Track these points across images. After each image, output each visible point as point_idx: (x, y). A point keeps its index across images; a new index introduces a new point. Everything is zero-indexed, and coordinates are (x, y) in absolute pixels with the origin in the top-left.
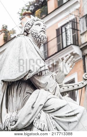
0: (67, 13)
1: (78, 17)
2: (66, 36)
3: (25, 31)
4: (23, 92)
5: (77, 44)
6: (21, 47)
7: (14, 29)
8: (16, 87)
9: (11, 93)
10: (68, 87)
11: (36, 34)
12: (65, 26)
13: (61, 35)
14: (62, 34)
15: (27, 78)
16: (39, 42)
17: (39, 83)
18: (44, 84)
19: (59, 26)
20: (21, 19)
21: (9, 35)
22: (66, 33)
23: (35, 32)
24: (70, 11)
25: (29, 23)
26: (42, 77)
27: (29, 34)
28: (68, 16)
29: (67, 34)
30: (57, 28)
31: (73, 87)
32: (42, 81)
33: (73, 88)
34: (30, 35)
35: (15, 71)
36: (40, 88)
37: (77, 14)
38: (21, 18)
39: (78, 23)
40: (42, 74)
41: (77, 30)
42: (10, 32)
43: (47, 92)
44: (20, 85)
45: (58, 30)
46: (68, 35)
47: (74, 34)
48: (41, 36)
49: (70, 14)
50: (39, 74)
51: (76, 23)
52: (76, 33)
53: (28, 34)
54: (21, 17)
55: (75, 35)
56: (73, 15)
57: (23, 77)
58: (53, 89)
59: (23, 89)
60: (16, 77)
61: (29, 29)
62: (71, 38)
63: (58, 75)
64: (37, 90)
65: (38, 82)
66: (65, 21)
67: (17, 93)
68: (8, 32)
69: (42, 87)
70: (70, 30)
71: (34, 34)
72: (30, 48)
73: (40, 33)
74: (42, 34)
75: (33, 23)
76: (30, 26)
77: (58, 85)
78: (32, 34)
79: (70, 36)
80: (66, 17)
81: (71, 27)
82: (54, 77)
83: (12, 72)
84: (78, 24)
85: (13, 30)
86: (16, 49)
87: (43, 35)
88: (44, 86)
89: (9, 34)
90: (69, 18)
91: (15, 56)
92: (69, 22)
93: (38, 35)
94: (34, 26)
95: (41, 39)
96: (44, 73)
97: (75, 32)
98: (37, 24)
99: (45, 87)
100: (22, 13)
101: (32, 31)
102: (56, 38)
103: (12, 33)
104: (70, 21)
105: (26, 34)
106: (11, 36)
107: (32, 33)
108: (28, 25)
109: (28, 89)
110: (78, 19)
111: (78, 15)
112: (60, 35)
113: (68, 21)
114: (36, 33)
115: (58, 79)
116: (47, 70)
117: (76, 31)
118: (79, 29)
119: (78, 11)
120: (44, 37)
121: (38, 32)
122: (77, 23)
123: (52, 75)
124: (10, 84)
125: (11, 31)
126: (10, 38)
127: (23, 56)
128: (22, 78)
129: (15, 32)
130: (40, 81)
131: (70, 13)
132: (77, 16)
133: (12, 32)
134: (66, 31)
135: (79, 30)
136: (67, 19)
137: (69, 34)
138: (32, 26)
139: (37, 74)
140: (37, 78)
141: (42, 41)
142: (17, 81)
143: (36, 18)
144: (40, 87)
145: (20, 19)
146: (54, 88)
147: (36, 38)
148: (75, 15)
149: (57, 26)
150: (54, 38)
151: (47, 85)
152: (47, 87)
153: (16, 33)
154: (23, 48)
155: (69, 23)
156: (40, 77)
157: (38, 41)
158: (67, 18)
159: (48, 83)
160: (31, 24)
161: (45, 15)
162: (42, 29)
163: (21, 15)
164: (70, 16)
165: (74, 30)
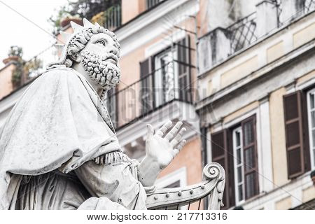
0: (168, 25)
1: (192, 36)
2: (164, 78)
3: (68, 57)
4: (57, 202)
5: (189, 100)
6: (57, 95)
7: (38, 58)
8: (41, 190)
9: (27, 204)
10: (167, 196)
11: (94, 65)
12: (161, 57)
13: (151, 77)
14: (153, 74)
15: (69, 168)
16: (102, 84)
17: (98, 183)
18: (109, 186)
19: (148, 53)
20: (56, 35)
21: (26, 72)
22: (164, 73)
23: (93, 59)
24: (175, 21)
25: (80, 37)
26: (104, 169)
27: (78, 63)
28: (170, 31)
29: (166, 75)
30: (142, 59)
31: (179, 195)
32: (105, 176)
33: (180, 198)
34: (80, 66)
35: (40, 151)
36: (99, 195)
37: (191, 27)
38: (56, 32)
39: (194, 50)
40: (106, 161)
41: (191, 67)
42: (27, 64)
43: (116, 204)
44: (52, 184)
45: (143, 65)
46: (168, 77)
47: (182, 76)
48: (106, 70)
49: (176, 27)
50: (97, 161)
51: (187, 50)
52: (187, 73)
53: (75, 63)
54: (56, 28)
55: (185, 77)
56: (182, 29)
57: (59, 165)
58: (131, 198)
59: (57, 195)
60: (42, 166)
61: (79, 52)
62: (174, 85)
63: (143, 164)
64: (93, 200)
65: (94, 180)
66: (162, 43)
67: (42, 204)
68: (24, 63)
69: (103, 191)
70: (173, 64)
71: (90, 64)
72: (78, 97)
73: (105, 63)
74: (110, 64)
75: (89, 38)
76: (81, 46)
77: (143, 190)
78: (86, 65)
79: (174, 79)
80: (166, 34)
81: (176, 58)
82: (135, 170)
83: (34, 152)
84: (192, 52)
85: (35, 60)
86: (44, 98)
87: (111, 68)
88: (109, 191)
89: (25, 68)
90: (172, 37)
91: (41, 114)
92: (172, 45)
93: (101, 66)
94: (90, 44)
95: (106, 77)
96: (110, 158)
97: (185, 71)
98: (97, 42)
99: (111, 192)
100: (59, 21)
101: (86, 56)
102: (140, 83)
103: (32, 67)
104: (174, 44)
105: (71, 64)
106: (30, 73)
107: (86, 61)
108: (77, 43)
109: (70, 196)
110: (194, 40)
111: (195, 31)
112: (148, 76)
113: (169, 43)
114: (94, 62)
115: (143, 174)
116: (118, 151)
117: (188, 68)
118: (194, 63)
119: (194, 21)
120: (115, 73)
121: (100, 61)
122: (190, 49)
123: (129, 163)
124: (26, 182)
125: (30, 61)
126: (28, 78)
127: (61, 114)
128: (56, 167)
129: (41, 64)
130: (99, 178)
131: (175, 24)
132: (191, 32)
133: (34, 63)
134: (163, 67)
135: (194, 67)
136: (167, 40)
137: (171, 76)
138: (85, 44)
139: (93, 161)
140: (92, 170)
141: (108, 82)
142: (44, 176)
143: (97, 26)
144: (100, 192)
145: (54, 33)
146: (134, 196)
147: (94, 74)
148: (186, 31)
149: (144, 53)
150: (134, 84)
151: (116, 187)
152: (115, 193)
153: (42, 68)
154: (61, 96)
155: (172, 49)
156: (101, 167)
157: (100, 81)
158: (167, 37)
159: (118, 183)
160: (83, 39)
161: (115, 28)
162: (111, 52)
163: (57, 24)
164: (174, 33)
165: (182, 67)
